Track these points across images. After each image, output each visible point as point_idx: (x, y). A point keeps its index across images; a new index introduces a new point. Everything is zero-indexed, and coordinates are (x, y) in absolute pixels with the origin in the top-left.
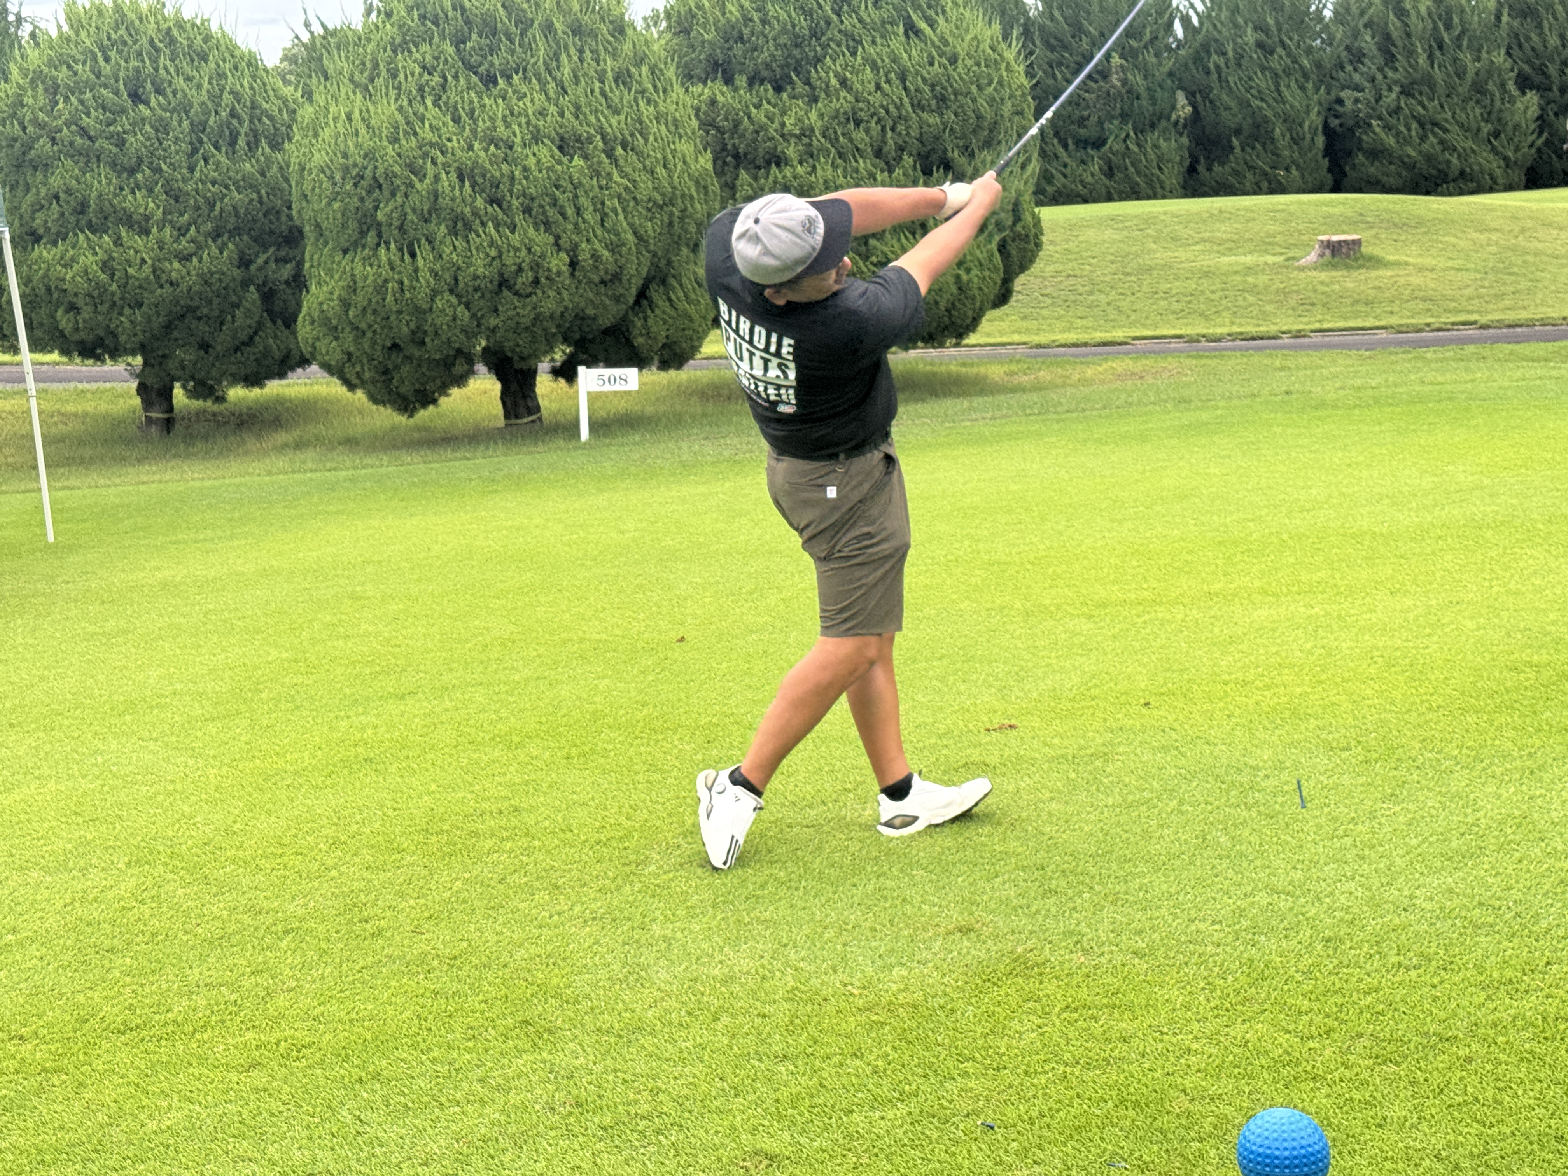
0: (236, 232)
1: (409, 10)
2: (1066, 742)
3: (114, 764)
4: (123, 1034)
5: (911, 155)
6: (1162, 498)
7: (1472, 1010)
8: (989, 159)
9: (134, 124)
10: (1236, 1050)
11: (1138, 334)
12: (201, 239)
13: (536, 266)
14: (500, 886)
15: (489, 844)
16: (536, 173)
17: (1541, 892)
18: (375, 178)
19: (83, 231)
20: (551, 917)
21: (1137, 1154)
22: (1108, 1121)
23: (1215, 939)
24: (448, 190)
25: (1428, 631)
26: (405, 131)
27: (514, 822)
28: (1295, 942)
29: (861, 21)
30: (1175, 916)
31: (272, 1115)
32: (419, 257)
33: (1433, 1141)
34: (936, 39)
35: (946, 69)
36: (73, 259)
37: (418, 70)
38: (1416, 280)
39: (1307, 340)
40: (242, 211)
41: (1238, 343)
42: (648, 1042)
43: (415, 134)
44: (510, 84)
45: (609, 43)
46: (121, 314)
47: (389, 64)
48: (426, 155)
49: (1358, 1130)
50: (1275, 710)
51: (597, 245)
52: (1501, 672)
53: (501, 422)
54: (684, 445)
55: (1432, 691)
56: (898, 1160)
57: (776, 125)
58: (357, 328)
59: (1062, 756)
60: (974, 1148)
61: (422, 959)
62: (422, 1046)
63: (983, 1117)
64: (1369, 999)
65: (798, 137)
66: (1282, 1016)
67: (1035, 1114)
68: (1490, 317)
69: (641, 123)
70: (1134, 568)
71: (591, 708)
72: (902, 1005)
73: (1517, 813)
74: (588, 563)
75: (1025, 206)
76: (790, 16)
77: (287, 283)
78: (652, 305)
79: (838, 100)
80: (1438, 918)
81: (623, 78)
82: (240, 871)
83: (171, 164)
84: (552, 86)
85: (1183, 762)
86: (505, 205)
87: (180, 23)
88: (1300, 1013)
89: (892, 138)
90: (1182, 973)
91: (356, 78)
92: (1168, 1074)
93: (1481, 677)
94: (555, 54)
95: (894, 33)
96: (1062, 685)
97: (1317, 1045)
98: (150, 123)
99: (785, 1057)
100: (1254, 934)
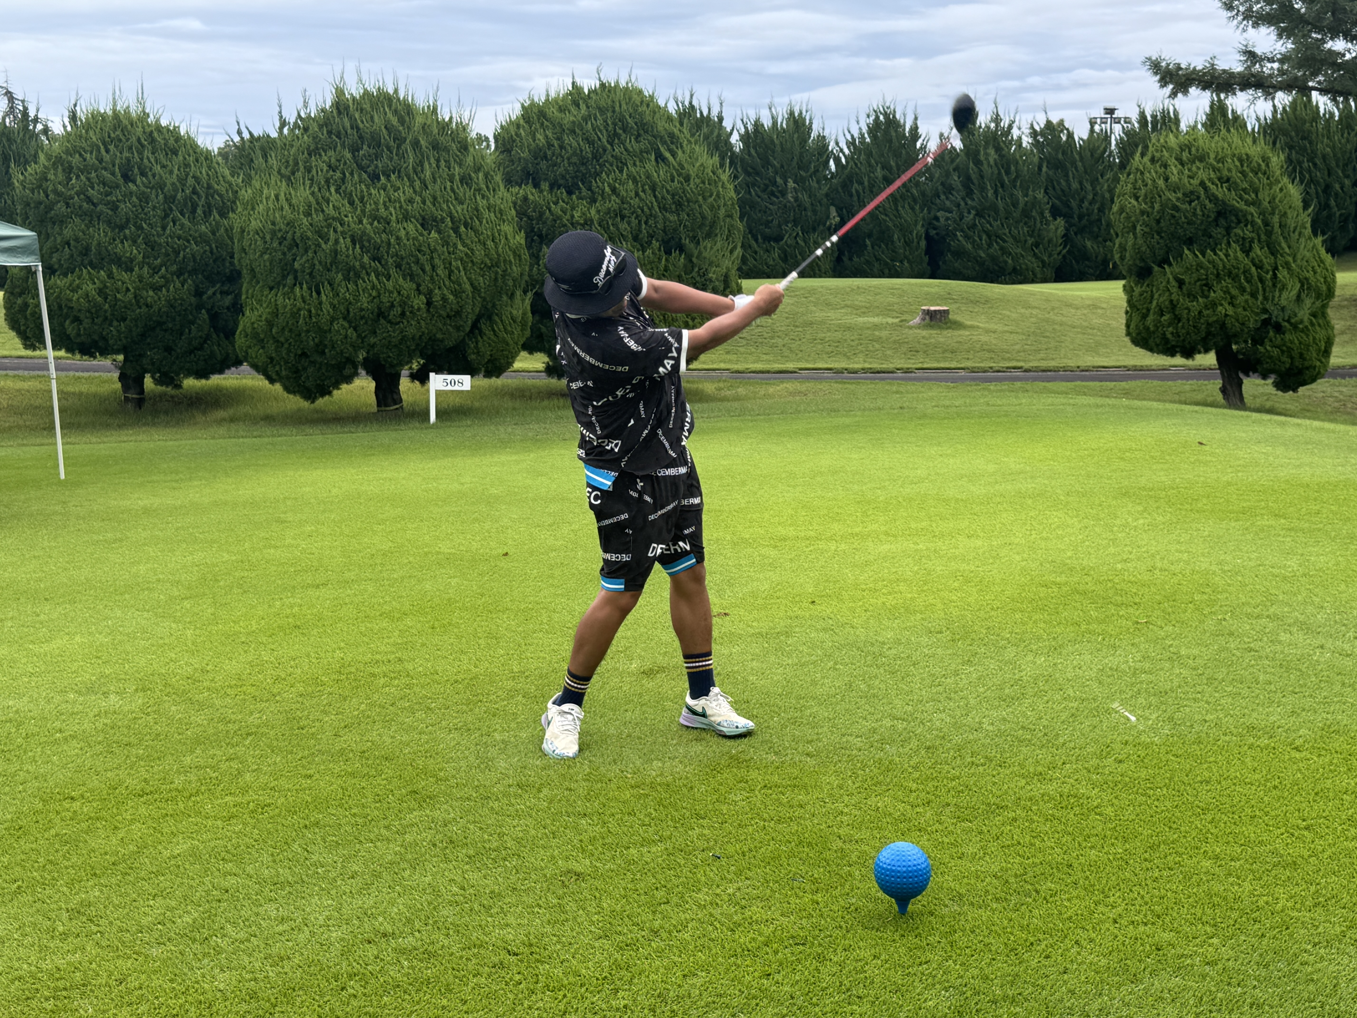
0: (194, 272)
1: (321, 127)
2: (761, 624)
3: (120, 626)
4: (142, 796)
5: (657, 240)
6: (821, 473)
7: (1017, 790)
8: (709, 245)
9: (125, 196)
10: (872, 813)
11: (803, 366)
12: (169, 276)
13: (403, 304)
15: (382, 681)
16: (405, 241)
18: (293, 239)
19: (86, 268)
20: (427, 727)
21: (810, 873)
22: (792, 854)
23: (858, 746)
24: (344, 250)
25: (991, 561)
26: (316, 210)
27: (398, 667)
29: (626, 150)
30: (832, 733)
32: (323, 295)
33: (993, 867)
34: (676, 164)
35: (682, 184)
36: (78, 287)
37: (325, 168)
38: (985, 338)
39: (913, 375)
40: (198, 258)
41: (869, 374)
43: (323, 211)
44: (389, 181)
45: (457, 156)
46: (111, 325)
47: (305, 162)
48: (329, 226)
49: (947, 861)
50: (894, 607)
51: (445, 292)
52: (1037, 588)
53: (375, 409)
54: (502, 429)
55: (993, 598)
56: (659, 876)
57: (568, 216)
58: (278, 341)
59: (759, 633)
60: (708, 869)
61: (342, 752)
62: (346, 806)
63: (713, 851)
64: (954, 783)
66: (900, 793)
67: (745, 850)
68: (1031, 365)
69: (477, 210)
70: (804, 516)
71: (447, 596)
72: (659, 785)
73: (1046, 673)
74: (440, 503)
75: (732, 278)
76: (579, 144)
77: (228, 308)
78: (481, 333)
79: (610, 201)
80: (996, 735)
81: (465, 180)
82: (214, 695)
83: (150, 224)
84: (417, 184)
85: (836, 638)
86: (383, 262)
87: (159, 128)
88: (911, 791)
89: (645, 229)
90: (837, 767)
91: (282, 171)
92: (829, 826)
93: (1025, 590)
94: (420, 162)
95: (648, 159)
96: (758, 589)
97: (922, 810)
98: (136, 196)
99: (585, 814)
100: (882, 744)
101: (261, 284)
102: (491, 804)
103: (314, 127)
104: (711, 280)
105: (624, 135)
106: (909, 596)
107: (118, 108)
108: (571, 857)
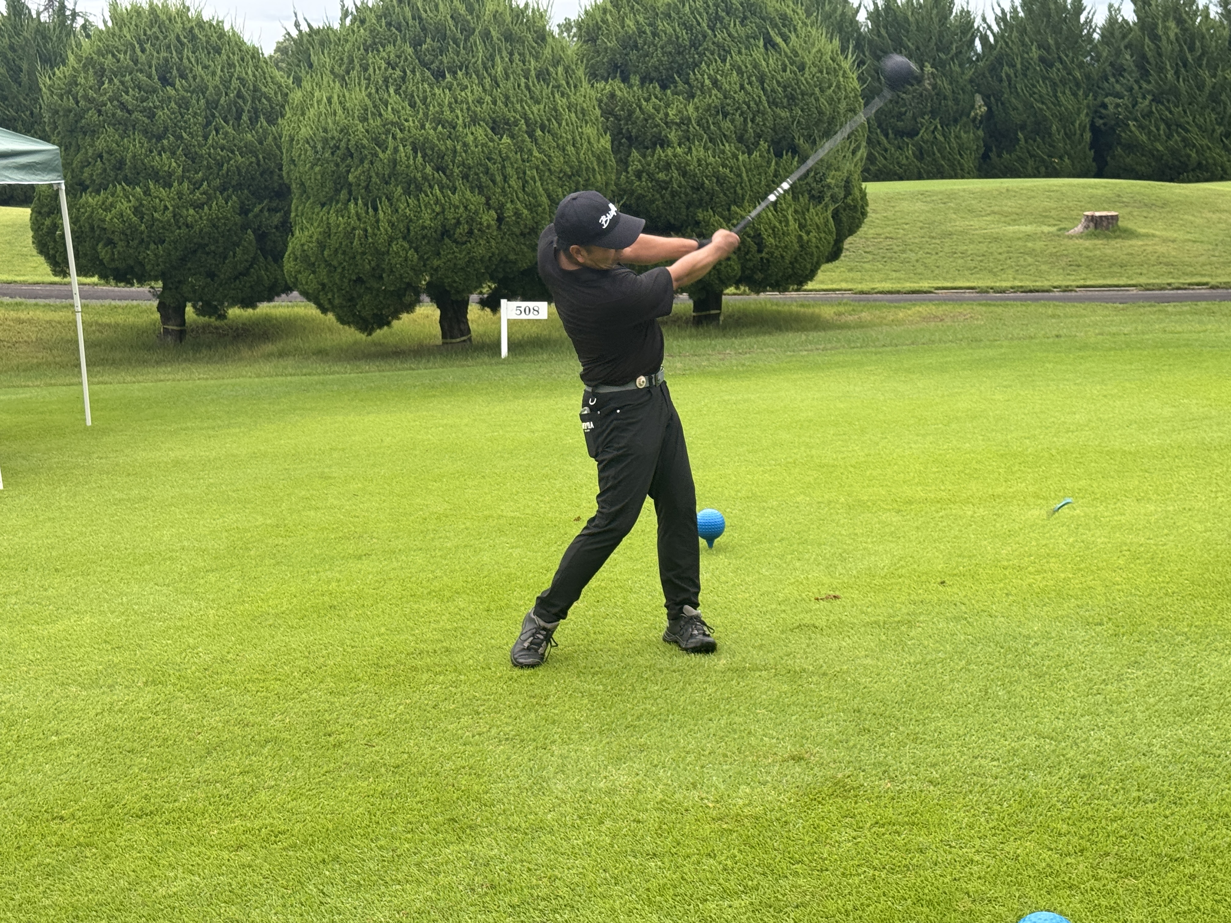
0: (239, 187)
1: (379, 18)
2: (878, 611)
3: (136, 604)
4: (140, 817)
5: (766, 141)
6: (957, 418)
7: (1196, 837)
9: (162, 101)
10: (1009, 862)
11: (940, 285)
12: (211, 191)
13: (471, 220)
14: (434, 711)
15: (425, 677)
16: (473, 148)
18: (348, 148)
19: (120, 184)
20: (473, 736)
23: (994, 772)
24: (404, 159)
25: (1166, 531)
26: (372, 112)
27: (446, 660)
28: (1057, 777)
29: (730, 35)
30: (963, 753)
31: (255, 886)
32: (380, 212)
34: (788, 51)
35: (795, 74)
36: (112, 205)
37: (384, 65)
38: (1162, 249)
39: (1073, 294)
40: (244, 171)
41: (1019, 294)
42: (547, 838)
43: (380, 115)
44: (455, 79)
45: (533, 48)
46: (147, 248)
47: (361, 60)
48: (388, 131)
50: (1043, 590)
51: (519, 205)
52: (1223, 567)
53: (439, 341)
55: (1168, 580)
57: (661, 115)
58: (330, 265)
59: (875, 622)
61: (373, 767)
62: (372, 836)
64: (1115, 825)
65: (678, 125)
66: (1046, 837)
67: (850, 908)
68: (1219, 280)
69: (556, 111)
70: (935, 473)
71: (506, 571)
72: (746, 817)
74: (506, 456)
75: (855, 182)
76: (675, 30)
77: (276, 227)
79: (710, 96)
80: (1170, 762)
81: (543, 75)
82: (233, 691)
83: (190, 133)
84: (487, 81)
85: (970, 630)
86: (448, 172)
87: (200, 24)
88: (1060, 834)
89: (751, 128)
90: (967, 799)
91: (336, 70)
92: (955, 879)
93: (1208, 570)
94: (491, 56)
95: (755, 45)
96: (876, 565)
97: (1073, 861)
98: (175, 101)
99: (654, 855)
100: (1025, 770)
101: (311, 200)
103: (372, 18)
104: (829, 187)
105: (728, 18)
106: (1063, 575)
108: (635, 911)
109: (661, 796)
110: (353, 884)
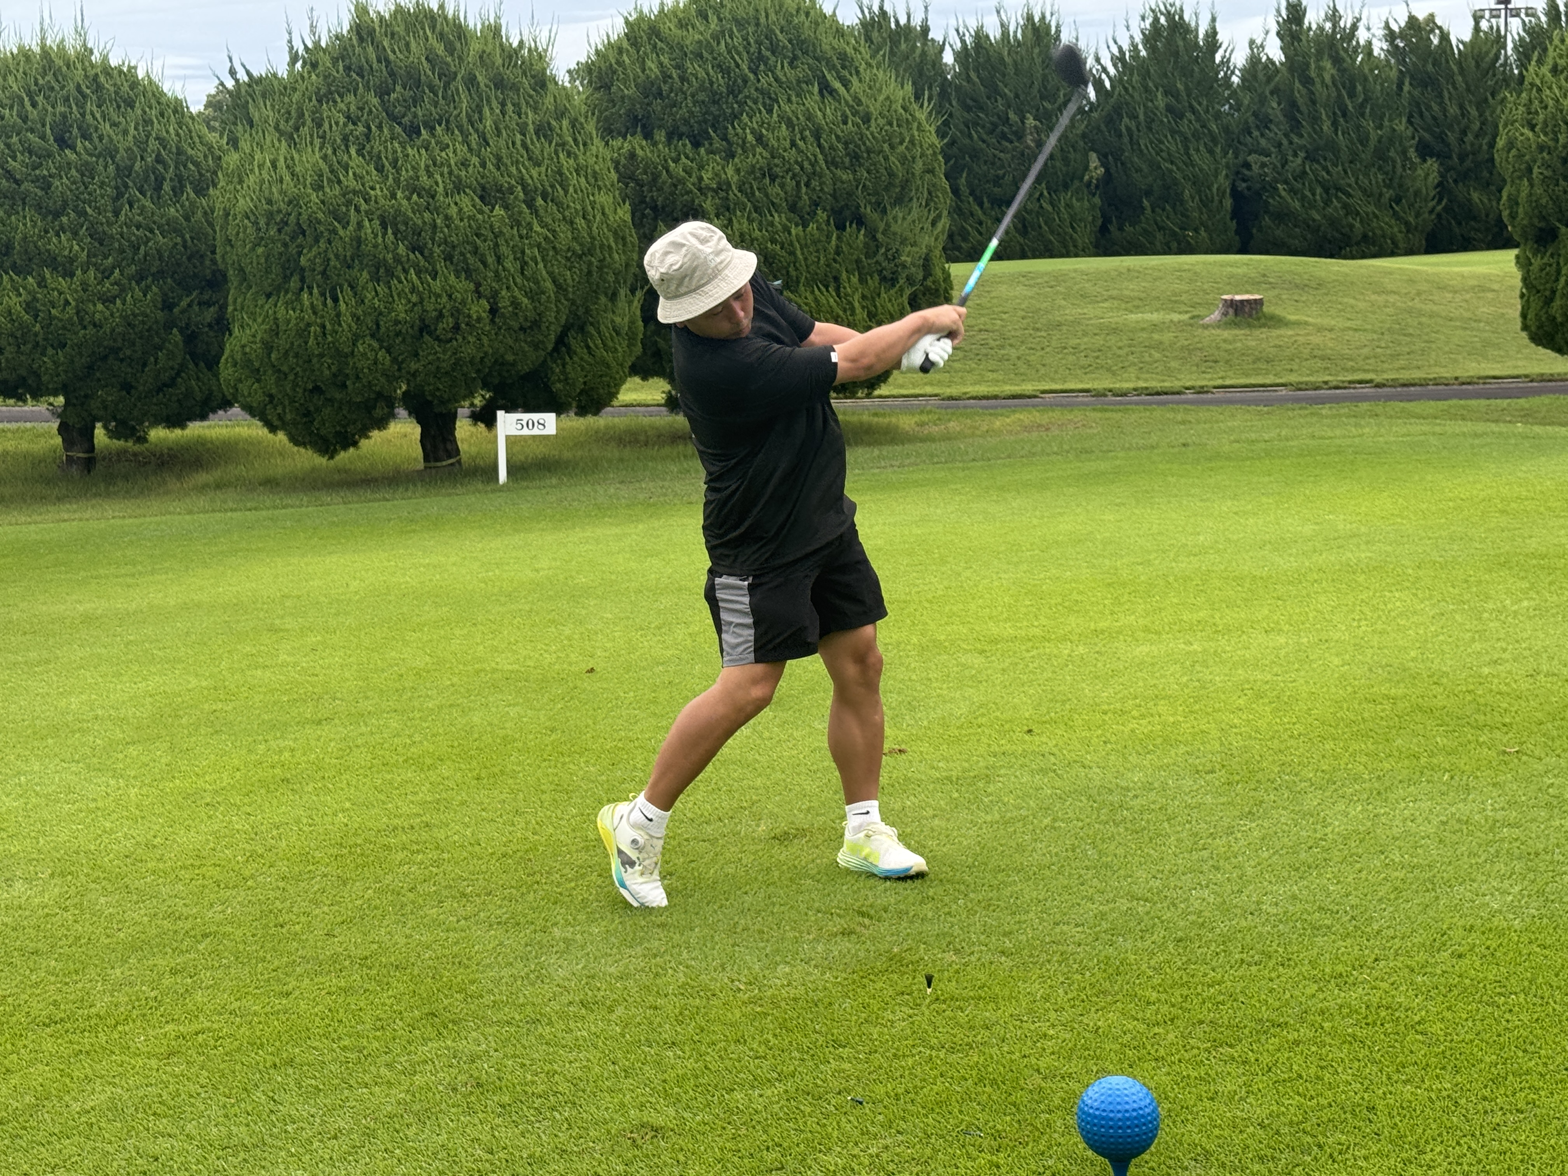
0: (160, 274)
1: (335, 61)
2: (951, 764)
3: (37, 784)
4: (48, 1026)
5: (824, 210)
6: (1057, 542)
7: (1303, 1000)
8: (901, 215)
9: (59, 168)
10: (1087, 1035)
11: (1047, 388)
12: (125, 281)
13: (456, 312)
14: (409, 894)
15: (400, 856)
16: (457, 222)
17: (1376, 898)
18: (298, 224)
19: (7, 273)
20: (458, 921)
21: (991, 1124)
22: (968, 1096)
23: (1076, 939)
25: (1296, 666)
26: (329, 180)
27: (425, 836)
29: (777, 80)
30: (1042, 920)
31: (191, 1096)
32: (341, 303)
33: (1258, 1111)
34: (849, 99)
35: (859, 127)
37: (342, 120)
38: (1316, 339)
39: (1210, 396)
40: (166, 254)
41: (1143, 397)
43: (339, 182)
44: (433, 135)
45: (531, 96)
46: (43, 354)
47: (314, 113)
48: (349, 203)
49: (1192, 1103)
50: (1148, 737)
51: (517, 293)
52: (1360, 704)
53: (421, 465)
54: (600, 490)
55: (1295, 720)
56: (772, 1131)
57: (693, 179)
58: (279, 371)
59: (947, 778)
60: (844, 1120)
61: (335, 958)
62: (335, 1036)
63: (853, 1094)
64: (1212, 990)
65: (715, 191)
66: (1133, 1005)
67: (900, 1091)
68: (1386, 376)
69: (561, 174)
70: (1026, 607)
71: (501, 733)
72: (785, 999)
73: (1362, 829)
74: (503, 599)
75: (935, 261)
76: (708, 74)
77: (210, 325)
78: (570, 352)
79: (754, 156)
80: (1281, 921)
81: (543, 131)
82: (161, 880)
83: (96, 208)
84: (474, 138)
85: (1058, 783)
86: (426, 252)
87: (107, 70)
88: (1148, 1003)
89: (806, 193)
90: (1044, 970)
91: (281, 127)
92: (1025, 1056)
93: (1341, 708)
94: (477, 106)
95: (809, 92)
96: (951, 714)
97: (1161, 1031)
98: (76, 167)
99: (673, 1043)
100: (1113, 935)
102: (540, 1030)
103: (326, 61)
104: (904, 266)
105: (774, 59)
107: (48, 43)
108: (648, 1105)
109: (683, 979)
110: (310, 1089)
